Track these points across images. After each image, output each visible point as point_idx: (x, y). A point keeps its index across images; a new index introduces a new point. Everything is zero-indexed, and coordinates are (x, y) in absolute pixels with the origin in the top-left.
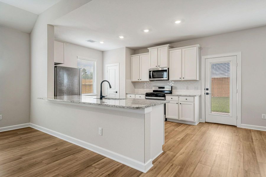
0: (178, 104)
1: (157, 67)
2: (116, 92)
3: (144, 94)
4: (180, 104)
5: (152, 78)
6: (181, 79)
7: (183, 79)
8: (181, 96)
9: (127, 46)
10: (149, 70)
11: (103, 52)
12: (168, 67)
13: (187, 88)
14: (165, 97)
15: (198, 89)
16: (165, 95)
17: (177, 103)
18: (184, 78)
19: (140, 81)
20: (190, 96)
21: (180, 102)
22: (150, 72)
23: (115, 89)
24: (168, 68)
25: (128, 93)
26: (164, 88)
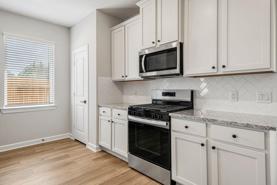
0: (205, 147)
1: (154, 45)
2: (85, 102)
3: (126, 109)
4: (214, 148)
5: (144, 71)
6: (215, 71)
7: (221, 71)
8: (214, 121)
9: (98, 8)
10: (139, 53)
11: (69, 29)
12: (180, 41)
13: (236, 97)
14: (170, 121)
15: (272, 101)
16: (170, 114)
17: (203, 145)
18: (224, 67)
19: (127, 79)
20: (248, 126)
21: (213, 143)
22: (141, 57)
23: (83, 96)
24: (181, 45)
25: (101, 105)
26: (175, 96)
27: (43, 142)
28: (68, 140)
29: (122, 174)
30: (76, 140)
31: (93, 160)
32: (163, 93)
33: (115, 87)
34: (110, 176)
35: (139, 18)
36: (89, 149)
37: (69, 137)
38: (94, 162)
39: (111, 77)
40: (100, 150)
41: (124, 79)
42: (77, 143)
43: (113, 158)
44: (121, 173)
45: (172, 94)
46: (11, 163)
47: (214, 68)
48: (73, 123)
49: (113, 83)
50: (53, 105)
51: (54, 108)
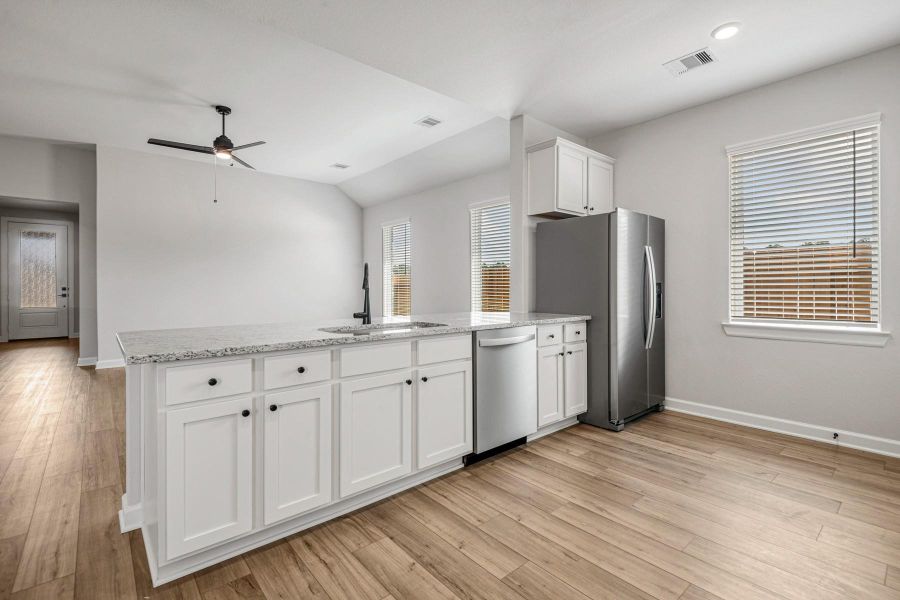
50: (878, 329)
51: (882, 342)
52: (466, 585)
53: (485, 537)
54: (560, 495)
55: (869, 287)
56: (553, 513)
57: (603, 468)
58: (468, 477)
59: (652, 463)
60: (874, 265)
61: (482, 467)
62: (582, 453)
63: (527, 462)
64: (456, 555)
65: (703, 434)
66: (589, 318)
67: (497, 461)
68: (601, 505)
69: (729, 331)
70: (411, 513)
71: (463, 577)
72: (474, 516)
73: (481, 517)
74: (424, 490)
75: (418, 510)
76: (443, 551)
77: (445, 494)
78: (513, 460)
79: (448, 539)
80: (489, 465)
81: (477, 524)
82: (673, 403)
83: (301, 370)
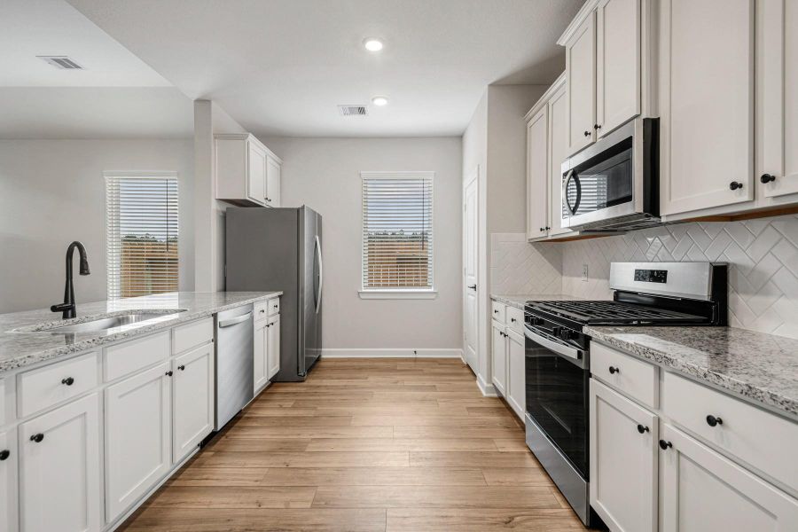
1: (589, 140)
2: (474, 287)
6: (744, 198)
10: (563, 166)
11: (462, 139)
12: (645, 116)
14: (587, 347)
16: (585, 330)
19: (551, 235)
20: (749, 394)
25: (494, 296)
26: (665, 282)
27: (414, 356)
28: (456, 363)
29: (502, 452)
30: (468, 366)
31: (468, 409)
32: (638, 272)
33: (536, 255)
34: (474, 447)
35: (564, 82)
36: (478, 388)
37: (460, 356)
38: (467, 413)
39: (525, 231)
40: (495, 395)
41: (544, 235)
42: (467, 371)
43: (509, 418)
44: (500, 450)
45: (659, 276)
46: (358, 375)
47: (734, 186)
48: (465, 330)
49: (530, 245)
50: (432, 290)
51: (433, 297)
52: (289, 525)
53: (273, 489)
54: (301, 437)
55: (426, 266)
56: (307, 450)
57: (315, 408)
58: (213, 456)
59: (341, 395)
60: (430, 251)
61: (219, 442)
62: (292, 403)
63: (255, 424)
64: (260, 512)
65: (354, 368)
66: (281, 293)
67: (228, 434)
68: (333, 432)
69: (362, 297)
70: (183, 506)
71: (281, 522)
72: (249, 480)
73: (256, 478)
74: (175, 483)
75: (189, 500)
76: (247, 516)
77: (205, 477)
78: (240, 427)
79: (242, 506)
80: (223, 438)
81: (258, 483)
82: (329, 352)
83: (70, 382)
